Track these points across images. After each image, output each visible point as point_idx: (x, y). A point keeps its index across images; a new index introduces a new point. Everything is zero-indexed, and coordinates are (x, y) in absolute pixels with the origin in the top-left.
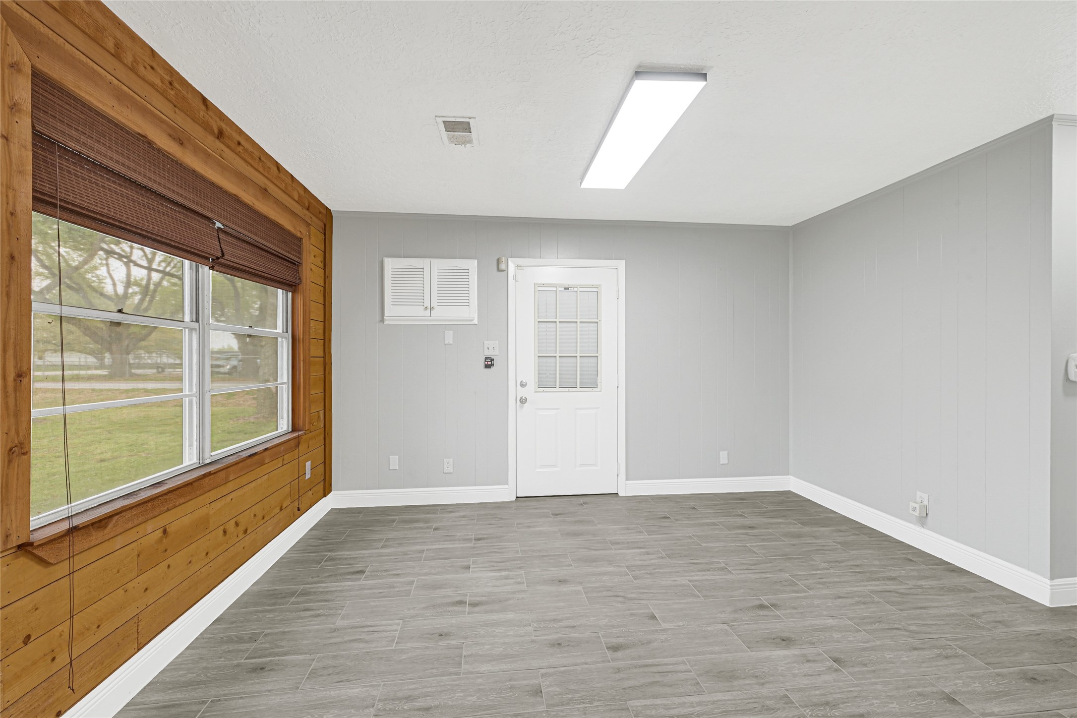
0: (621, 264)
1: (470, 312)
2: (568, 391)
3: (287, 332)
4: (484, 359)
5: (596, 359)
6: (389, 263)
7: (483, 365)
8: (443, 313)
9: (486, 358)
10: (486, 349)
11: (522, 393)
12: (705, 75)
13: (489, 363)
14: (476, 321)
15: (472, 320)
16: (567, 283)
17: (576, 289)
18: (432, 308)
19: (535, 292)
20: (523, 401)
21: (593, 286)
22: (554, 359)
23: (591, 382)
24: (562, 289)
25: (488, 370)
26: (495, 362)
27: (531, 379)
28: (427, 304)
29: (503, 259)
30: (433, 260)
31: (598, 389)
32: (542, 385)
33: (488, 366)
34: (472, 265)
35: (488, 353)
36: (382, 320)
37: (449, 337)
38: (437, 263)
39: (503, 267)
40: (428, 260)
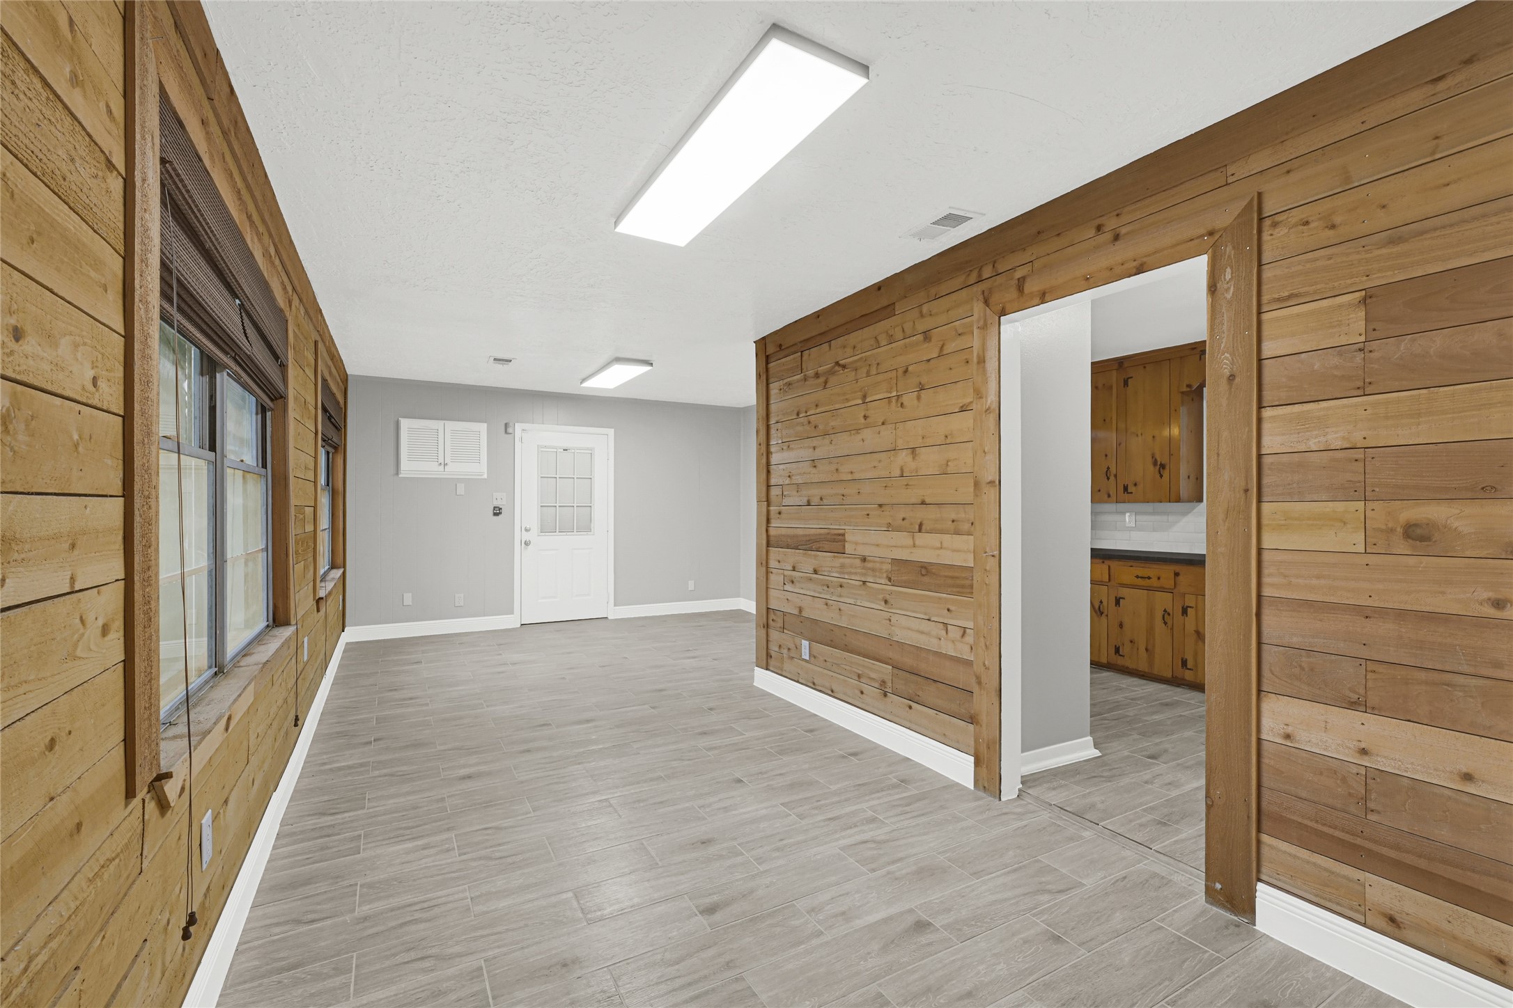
0: (611, 432)
1: (479, 468)
2: (566, 535)
3: (328, 485)
4: (492, 509)
5: (589, 508)
6: (405, 424)
7: (492, 513)
8: (455, 469)
9: (495, 507)
10: (494, 499)
11: (526, 536)
12: (652, 364)
13: (497, 512)
14: (485, 476)
15: (482, 475)
16: (566, 445)
17: (573, 451)
18: (445, 465)
19: (538, 452)
20: (527, 544)
21: (588, 449)
22: (555, 508)
23: (585, 527)
24: (562, 450)
25: (496, 517)
26: (503, 511)
27: (534, 523)
28: (441, 460)
29: (511, 424)
30: (446, 422)
31: (592, 533)
32: (543, 530)
33: (495, 514)
34: (483, 428)
35: (496, 503)
36: (397, 474)
37: (461, 489)
38: (451, 425)
39: (510, 430)
40: (442, 422)
